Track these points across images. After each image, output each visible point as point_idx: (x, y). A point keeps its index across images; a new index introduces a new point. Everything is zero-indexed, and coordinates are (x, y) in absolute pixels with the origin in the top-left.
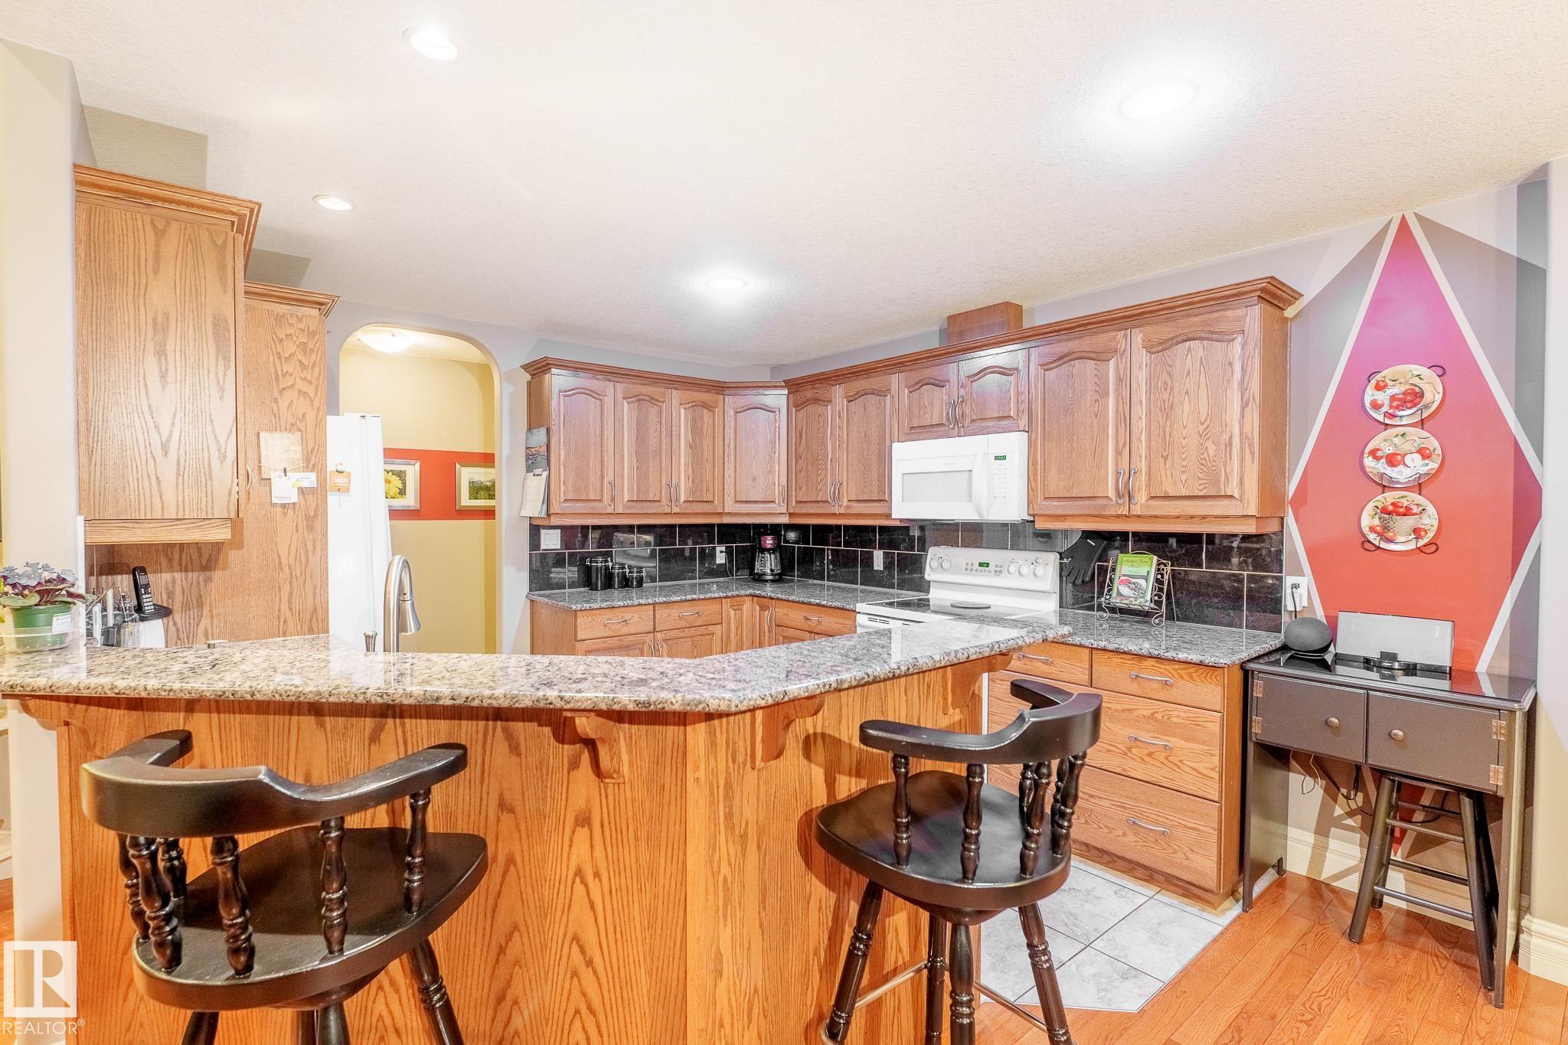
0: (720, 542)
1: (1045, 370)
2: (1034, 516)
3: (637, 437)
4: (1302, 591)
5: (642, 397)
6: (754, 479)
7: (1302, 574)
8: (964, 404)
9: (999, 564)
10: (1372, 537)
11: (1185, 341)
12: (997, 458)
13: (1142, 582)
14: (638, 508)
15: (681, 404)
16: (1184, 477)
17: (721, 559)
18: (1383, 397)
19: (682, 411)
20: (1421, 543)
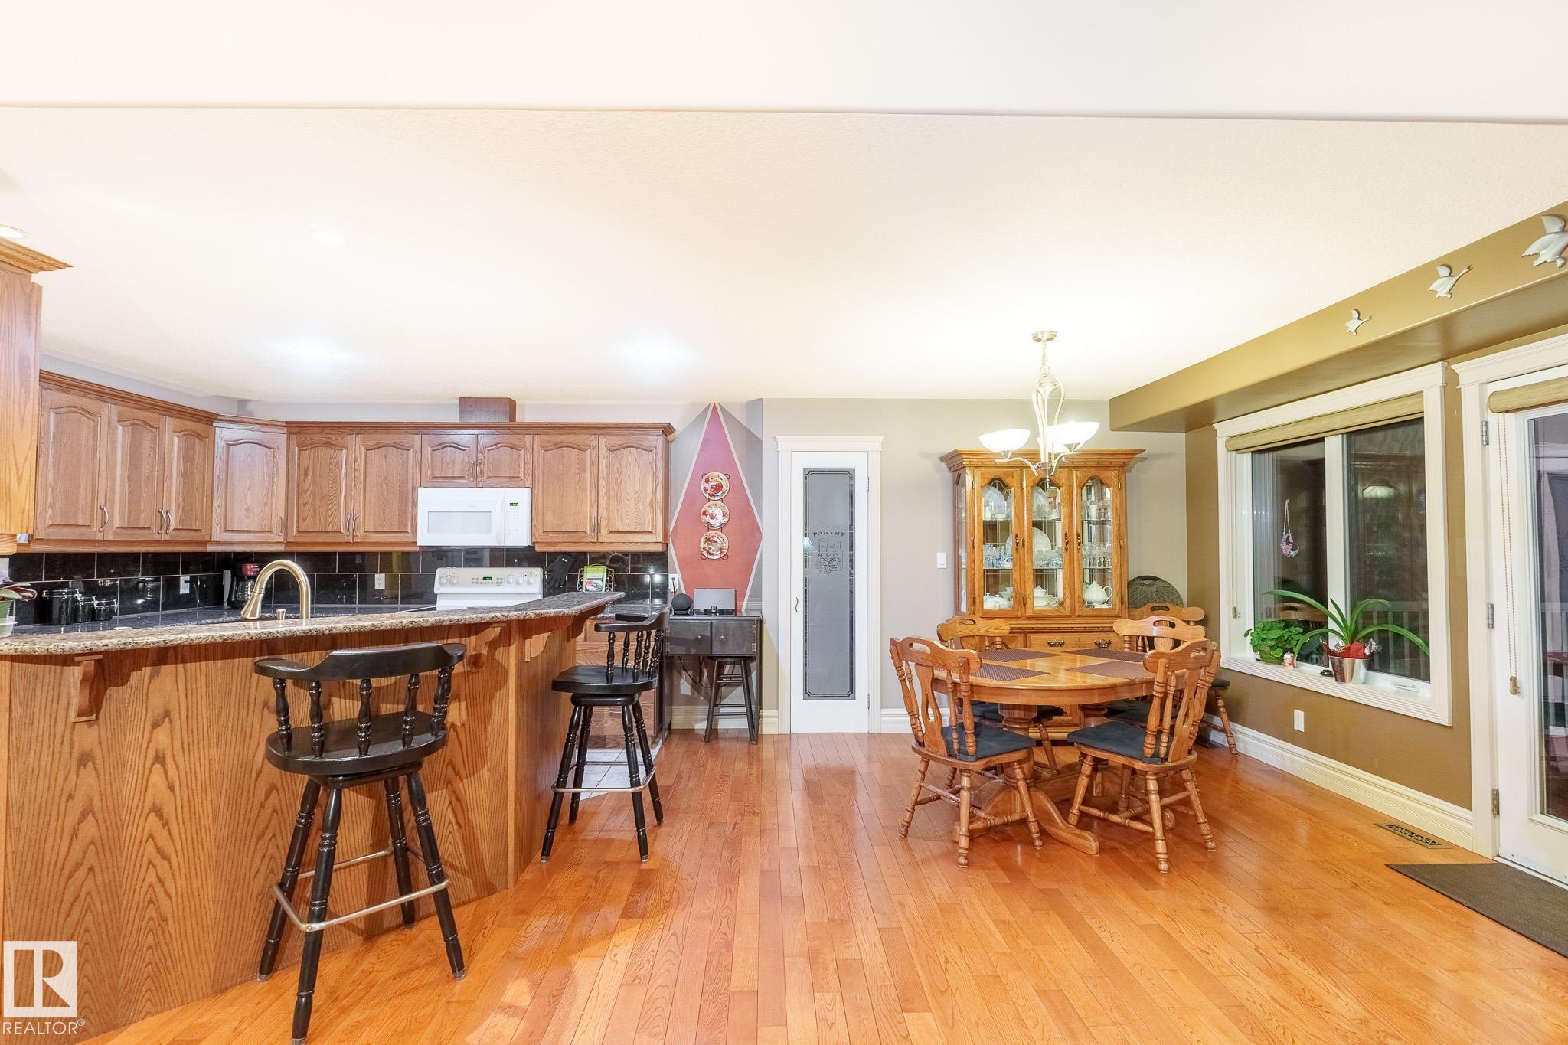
0: (184, 573)
1: (545, 451)
2: (534, 543)
3: (130, 462)
4: (676, 581)
5: (137, 422)
6: (248, 510)
7: (676, 573)
8: (482, 465)
9: (500, 577)
10: (704, 553)
11: (628, 447)
12: (511, 504)
13: (600, 582)
14: (128, 535)
15: (174, 432)
16: (627, 521)
17: (184, 589)
18: (708, 486)
19: (176, 439)
20: (723, 554)
